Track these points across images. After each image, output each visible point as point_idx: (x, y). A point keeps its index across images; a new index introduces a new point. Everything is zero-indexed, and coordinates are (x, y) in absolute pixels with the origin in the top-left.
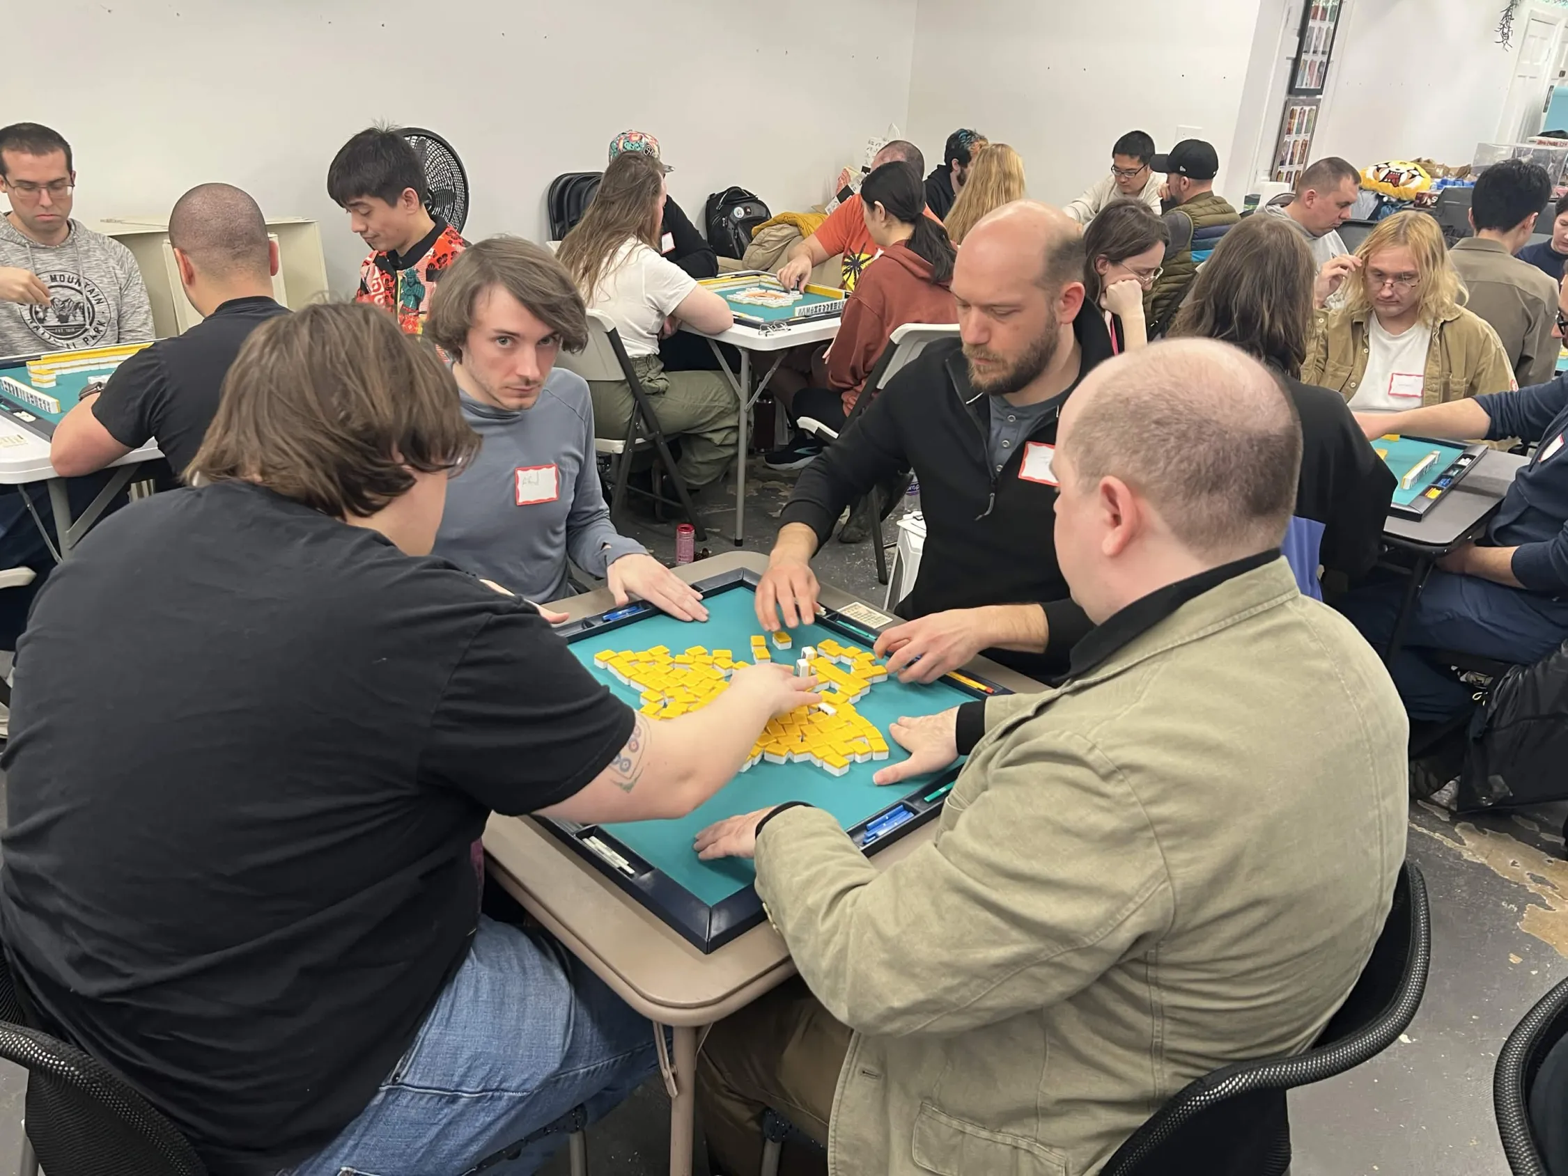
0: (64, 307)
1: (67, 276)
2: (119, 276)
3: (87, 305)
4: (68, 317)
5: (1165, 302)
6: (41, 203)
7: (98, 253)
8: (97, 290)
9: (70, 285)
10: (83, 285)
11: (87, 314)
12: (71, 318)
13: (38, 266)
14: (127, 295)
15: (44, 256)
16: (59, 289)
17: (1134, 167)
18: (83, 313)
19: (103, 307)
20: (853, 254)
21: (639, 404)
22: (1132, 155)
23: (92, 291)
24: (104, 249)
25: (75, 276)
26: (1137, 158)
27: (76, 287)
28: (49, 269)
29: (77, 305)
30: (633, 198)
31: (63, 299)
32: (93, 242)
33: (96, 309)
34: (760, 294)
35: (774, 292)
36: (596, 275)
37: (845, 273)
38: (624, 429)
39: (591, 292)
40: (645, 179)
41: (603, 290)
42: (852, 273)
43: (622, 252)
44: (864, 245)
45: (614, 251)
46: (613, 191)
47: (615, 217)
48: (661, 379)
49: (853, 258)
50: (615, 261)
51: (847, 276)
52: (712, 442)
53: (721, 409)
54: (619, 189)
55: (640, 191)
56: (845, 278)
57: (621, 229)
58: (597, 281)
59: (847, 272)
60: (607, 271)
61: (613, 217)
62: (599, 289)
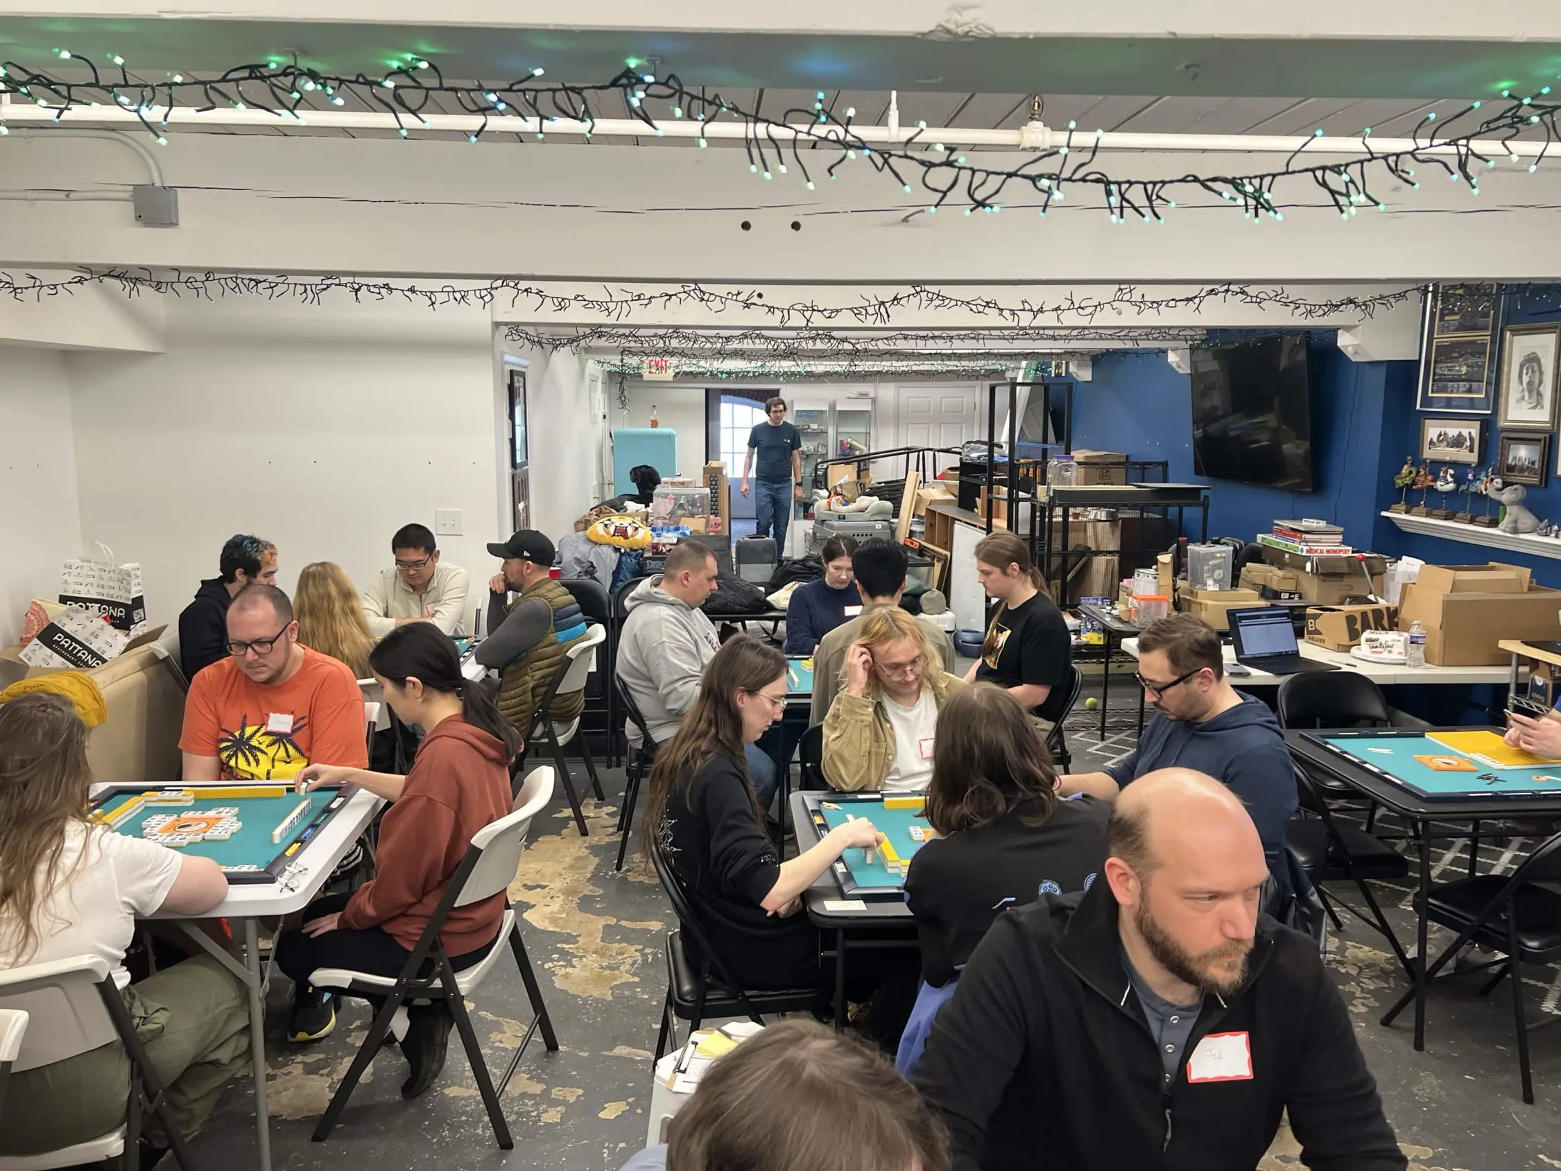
5: (543, 690)
17: (421, 558)
20: (233, 735)
21: (139, 1065)
22: (416, 547)
26: (422, 550)
34: (177, 823)
35: (191, 814)
36: (30, 899)
37: (230, 757)
38: (120, 1113)
39: (29, 927)
40: (69, 733)
41: (56, 917)
42: (239, 754)
43: (70, 850)
44: (245, 717)
45: (54, 852)
46: (22, 767)
47: (39, 803)
48: (157, 1011)
49: (235, 737)
50: (61, 866)
51: (234, 759)
52: (215, 1063)
53: (228, 1013)
54: (33, 760)
55: (65, 751)
56: (232, 763)
57: (51, 816)
58: (35, 906)
59: (233, 755)
60: (52, 886)
61: (36, 803)
62: (48, 916)
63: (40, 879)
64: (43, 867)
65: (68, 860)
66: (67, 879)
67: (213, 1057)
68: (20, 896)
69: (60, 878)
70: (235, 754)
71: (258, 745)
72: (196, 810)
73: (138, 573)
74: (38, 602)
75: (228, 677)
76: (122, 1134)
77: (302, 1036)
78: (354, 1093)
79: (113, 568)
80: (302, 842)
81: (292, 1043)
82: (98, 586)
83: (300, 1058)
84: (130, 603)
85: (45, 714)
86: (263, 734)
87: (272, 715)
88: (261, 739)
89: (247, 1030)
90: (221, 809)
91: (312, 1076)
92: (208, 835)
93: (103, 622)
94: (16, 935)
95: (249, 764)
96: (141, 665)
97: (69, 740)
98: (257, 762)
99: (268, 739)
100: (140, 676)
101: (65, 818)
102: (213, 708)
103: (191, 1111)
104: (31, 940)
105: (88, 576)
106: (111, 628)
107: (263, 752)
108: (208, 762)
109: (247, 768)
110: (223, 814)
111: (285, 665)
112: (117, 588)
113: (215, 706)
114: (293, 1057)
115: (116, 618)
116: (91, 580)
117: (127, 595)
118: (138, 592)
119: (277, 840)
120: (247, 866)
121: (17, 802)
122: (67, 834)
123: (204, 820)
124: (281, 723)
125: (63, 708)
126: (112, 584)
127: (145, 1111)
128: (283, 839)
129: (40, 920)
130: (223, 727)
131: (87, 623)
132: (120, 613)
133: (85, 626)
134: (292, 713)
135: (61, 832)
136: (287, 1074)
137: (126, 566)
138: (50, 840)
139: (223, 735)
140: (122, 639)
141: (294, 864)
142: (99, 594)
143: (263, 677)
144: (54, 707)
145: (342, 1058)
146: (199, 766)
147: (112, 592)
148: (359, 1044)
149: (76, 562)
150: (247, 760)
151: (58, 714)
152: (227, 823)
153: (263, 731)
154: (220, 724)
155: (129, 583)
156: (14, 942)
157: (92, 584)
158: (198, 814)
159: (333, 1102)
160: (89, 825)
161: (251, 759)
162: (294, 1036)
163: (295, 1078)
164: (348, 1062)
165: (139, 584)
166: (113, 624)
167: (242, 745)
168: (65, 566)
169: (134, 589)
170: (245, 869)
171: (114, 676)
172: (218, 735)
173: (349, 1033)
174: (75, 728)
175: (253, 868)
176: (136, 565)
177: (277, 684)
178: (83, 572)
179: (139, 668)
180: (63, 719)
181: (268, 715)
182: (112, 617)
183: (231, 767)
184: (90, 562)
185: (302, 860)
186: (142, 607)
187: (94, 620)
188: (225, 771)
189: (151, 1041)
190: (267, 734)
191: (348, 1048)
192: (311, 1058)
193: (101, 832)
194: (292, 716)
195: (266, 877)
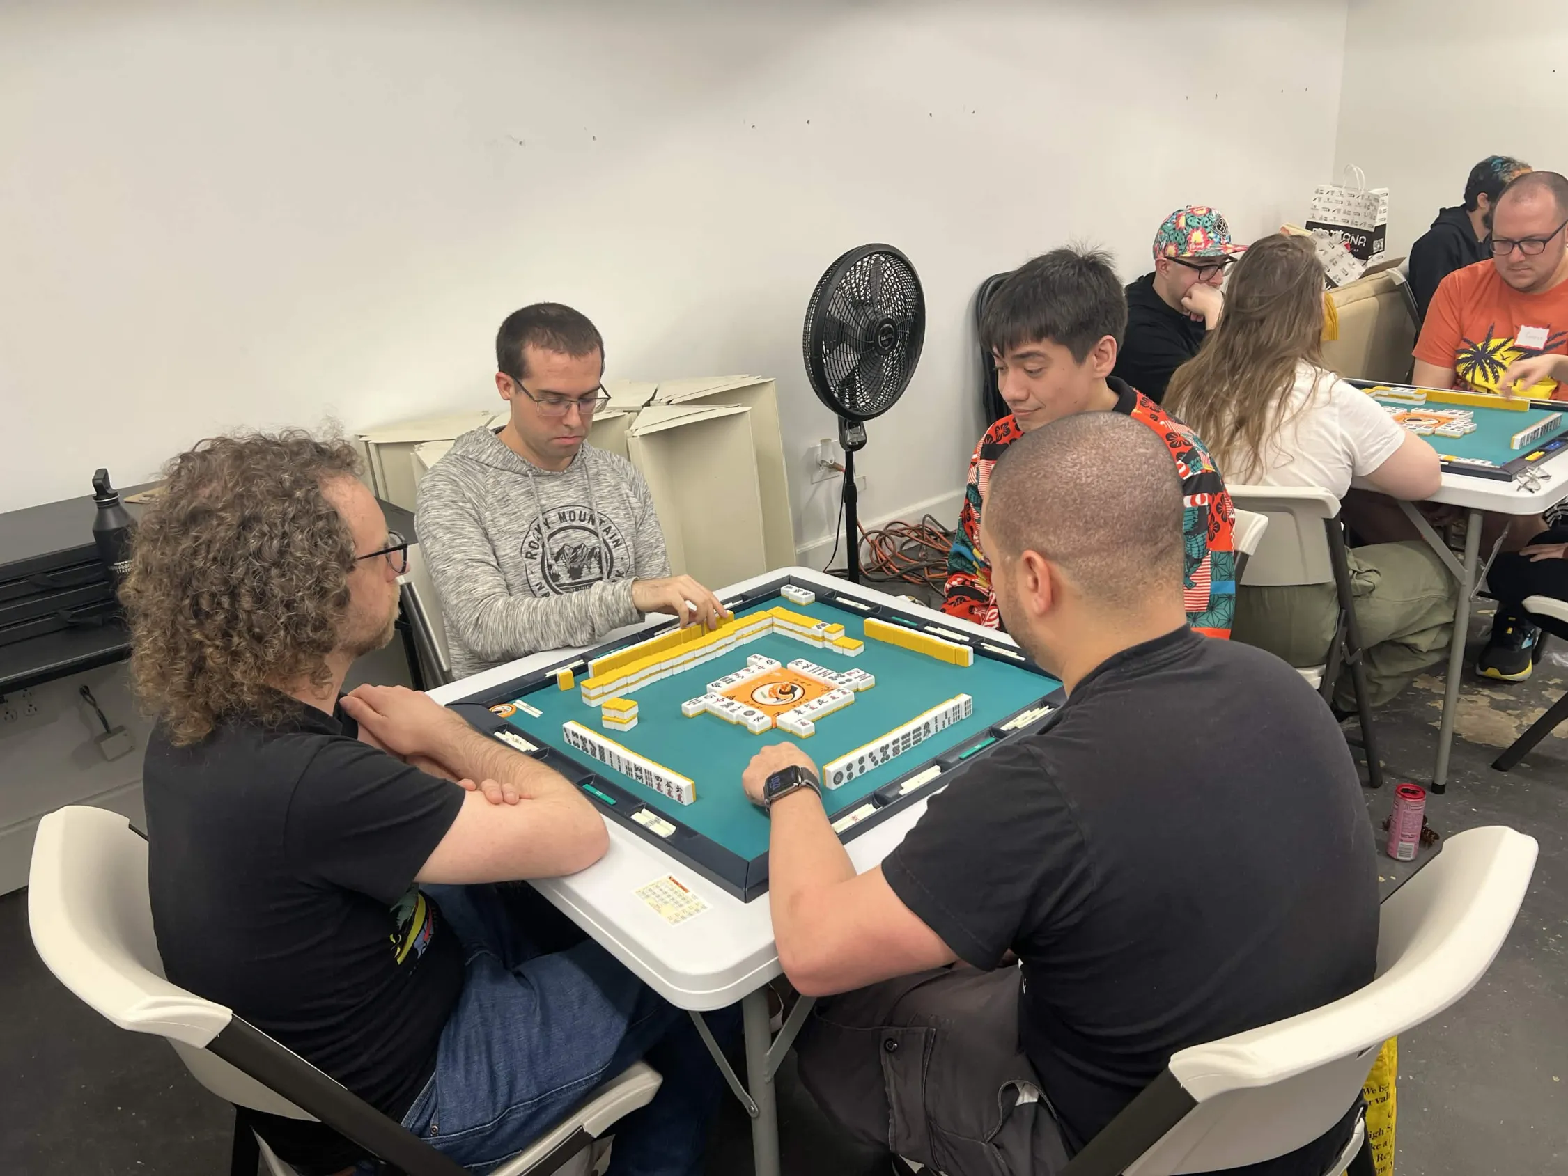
0: (575, 557)
1: (578, 513)
2: (635, 505)
3: (604, 550)
4: (580, 569)
6: (566, 422)
7: (608, 476)
8: (613, 528)
9: (582, 524)
10: (598, 522)
11: (604, 563)
12: (585, 570)
13: (543, 502)
14: (643, 532)
15: (551, 486)
16: (570, 531)
18: (600, 562)
19: (622, 548)
20: (1474, 346)
23: (608, 530)
24: (614, 470)
25: (588, 511)
27: (590, 526)
28: (556, 504)
29: (592, 552)
30: (1293, 304)
31: (575, 545)
32: (601, 461)
33: (615, 555)
34: (1406, 416)
35: (1422, 411)
36: (1260, 430)
37: (1467, 370)
38: (1323, 651)
39: (1256, 455)
40: (1306, 273)
41: (1280, 450)
42: (1478, 368)
43: (1300, 390)
44: (1492, 327)
45: (1285, 389)
46: (1260, 304)
47: (1272, 339)
48: (1370, 571)
49: (1476, 348)
50: (1290, 404)
51: (1471, 373)
52: (1412, 648)
53: (1434, 601)
54: (1269, 298)
55: (1301, 292)
56: (1469, 377)
57: (1283, 355)
58: (1264, 438)
59: (1470, 369)
60: (1280, 421)
61: (1270, 339)
62: (1275, 448)
63: (1270, 414)
64: (1274, 403)
65: (1296, 400)
66: (1294, 417)
67: (1412, 640)
68: (1252, 425)
69: (1288, 415)
70: (1473, 367)
71: (1501, 361)
72: (1428, 408)
73: (1386, 199)
74: (1287, 228)
75: (1481, 281)
76: (1320, 672)
77: (1493, 672)
78: (1543, 742)
79: (1362, 193)
80: (1547, 452)
81: (1480, 676)
82: (1345, 213)
83: (1486, 692)
84: (1373, 230)
85: (1285, 253)
86: (1509, 349)
87: (1523, 327)
88: (1505, 355)
89: (1449, 627)
90: (1454, 411)
91: (1498, 712)
92: (1439, 430)
93: (1344, 250)
94: (1246, 461)
95: (1487, 380)
96: (1375, 291)
97: (1306, 279)
98: (1497, 378)
99: (1513, 355)
100: (1373, 302)
101: (1295, 358)
102: (1457, 314)
103: (1380, 686)
104: (1258, 470)
105: (1337, 202)
106: (1351, 256)
107: (1504, 368)
108: (1443, 372)
109: (1485, 384)
110: (1457, 415)
111: (1554, 270)
112: (1362, 214)
113: (1461, 310)
114: (1480, 689)
115: (1357, 247)
116: (1339, 206)
117: (1371, 222)
118: (1381, 220)
119: (1516, 446)
120: (1481, 461)
121: (1252, 340)
122: (1297, 375)
123: (1435, 418)
124: (1534, 337)
125: (1304, 250)
126: (1358, 210)
127: (1344, 661)
128: (1522, 447)
129: (1267, 453)
130: (1466, 337)
131: (1329, 249)
132: (1359, 241)
133: (1326, 252)
134: (1548, 327)
135: (1291, 373)
136: (1472, 702)
137: (1375, 191)
138: (1282, 376)
139: (1464, 345)
140: (1358, 267)
141: (1536, 469)
142: (1344, 220)
143: (1524, 282)
144: (1294, 247)
145: (1535, 707)
146: (1431, 375)
147: (1356, 218)
148: (1555, 700)
149: (1327, 187)
150: (1485, 376)
151: (1298, 254)
152: (1459, 423)
153: (1509, 345)
154: (1462, 335)
155: (1375, 209)
156: (1244, 467)
157: (1339, 210)
158: (1429, 412)
159: (1518, 741)
160: (1319, 369)
161: (1490, 375)
162: (1484, 669)
163: (1479, 708)
164: (1540, 712)
165: (1385, 211)
166: (1352, 252)
167: (1484, 359)
168: (1317, 192)
169: (1379, 216)
170: (1479, 462)
171: (1349, 298)
172: (1457, 345)
173: (1546, 687)
174: (1313, 269)
175: (1488, 464)
176: (1386, 190)
177: (1536, 293)
178: (1333, 198)
179: (1373, 293)
180: (1302, 258)
181: (1518, 329)
182: (1352, 246)
183: (1466, 381)
184: (1341, 187)
185: (1547, 467)
186: (1383, 236)
187: (1336, 246)
188: (1458, 382)
189: (1359, 596)
190: (1513, 349)
191: (1542, 701)
192: (1499, 696)
193: (1333, 380)
194: (1547, 331)
195: (1503, 475)
